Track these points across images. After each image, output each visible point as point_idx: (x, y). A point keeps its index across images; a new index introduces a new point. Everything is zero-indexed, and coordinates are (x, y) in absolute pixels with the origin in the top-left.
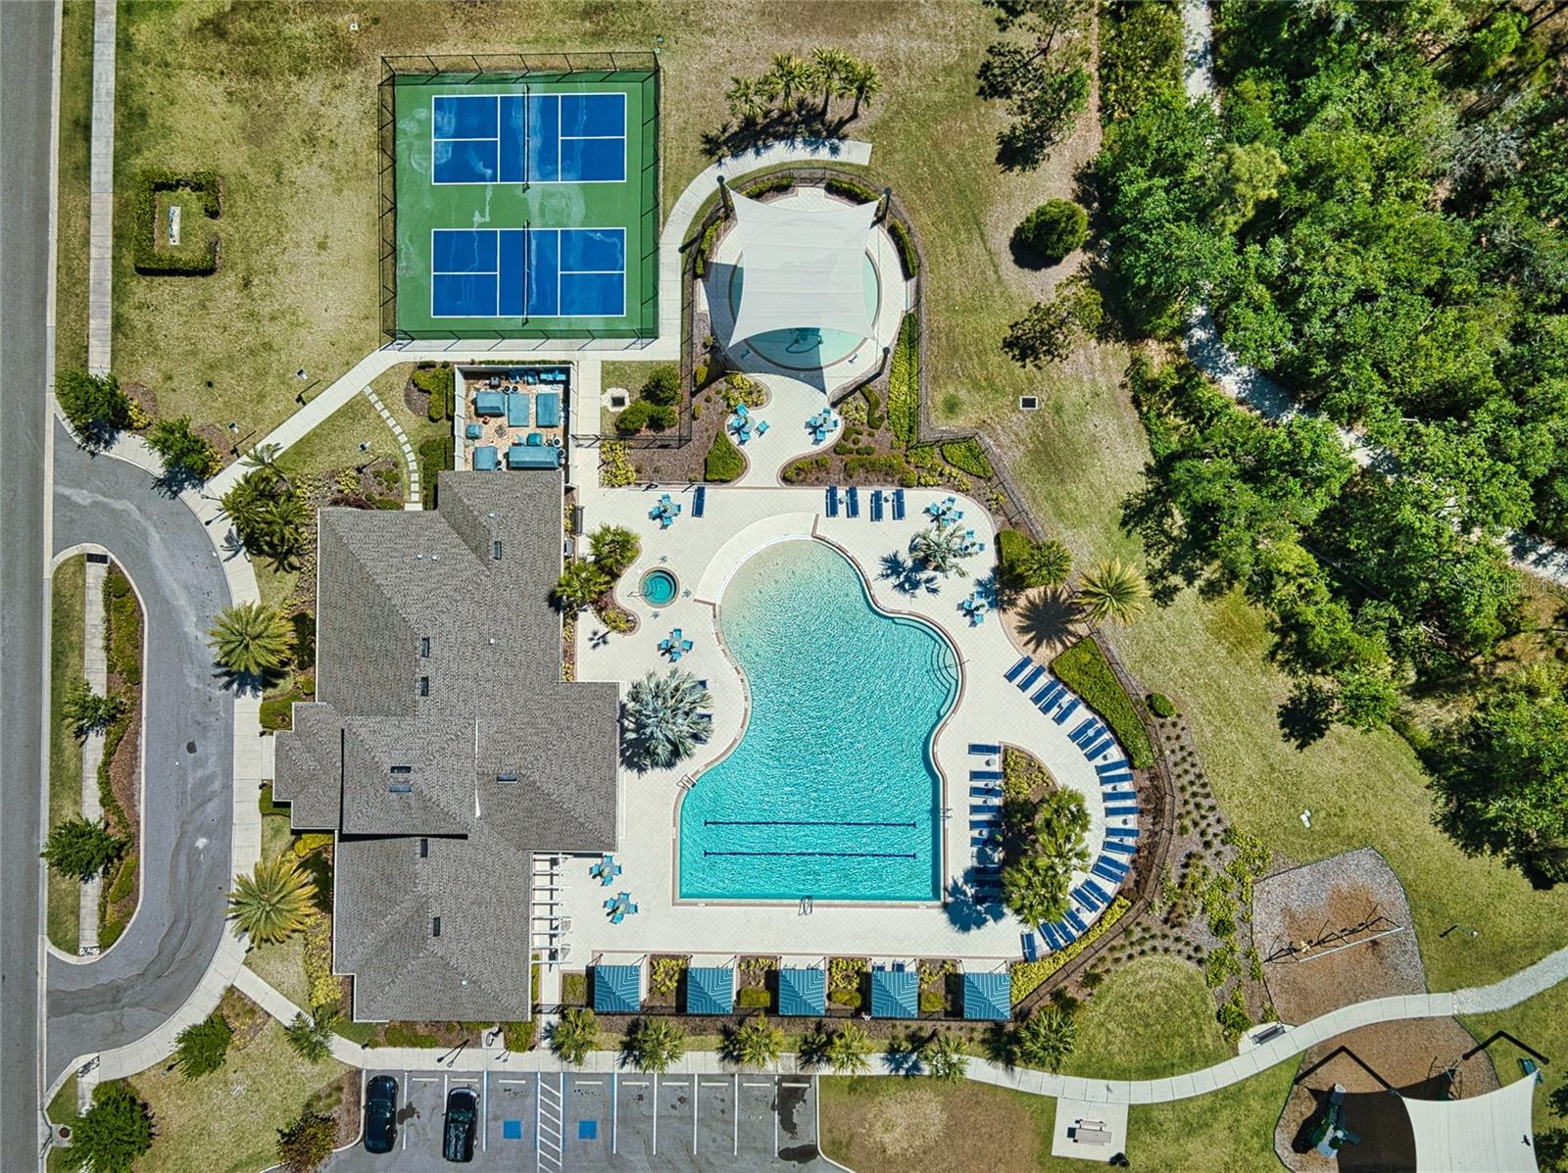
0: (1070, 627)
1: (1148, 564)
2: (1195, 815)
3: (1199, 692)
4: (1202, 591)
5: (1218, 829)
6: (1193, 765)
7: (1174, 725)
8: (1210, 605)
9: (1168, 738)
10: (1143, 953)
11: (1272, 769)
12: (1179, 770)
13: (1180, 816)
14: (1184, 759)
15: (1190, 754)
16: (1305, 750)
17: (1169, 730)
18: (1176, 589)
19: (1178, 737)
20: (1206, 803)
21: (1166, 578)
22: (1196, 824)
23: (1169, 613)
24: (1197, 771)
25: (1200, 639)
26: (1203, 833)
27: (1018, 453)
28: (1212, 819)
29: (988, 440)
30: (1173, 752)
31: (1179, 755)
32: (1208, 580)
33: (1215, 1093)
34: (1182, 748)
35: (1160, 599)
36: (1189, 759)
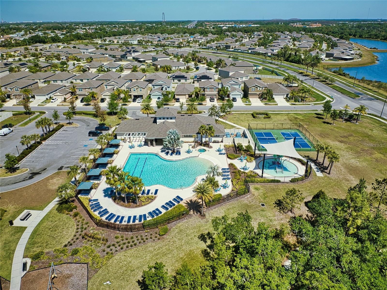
0: (192, 210)
1: (214, 234)
2: (122, 242)
3: (167, 247)
4: (206, 250)
5: (113, 251)
6: (140, 243)
7: (156, 237)
8: (200, 252)
9: (151, 235)
10: (78, 229)
11: (132, 271)
12: (139, 237)
13: (122, 237)
14: (142, 239)
15: (144, 242)
16: (137, 284)
17: (154, 235)
18: (206, 242)
19: (151, 238)
20: (125, 246)
21: (209, 239)
22: (118, 243)
23: (197, 239)
24: (138, 244)
25: (187, 248)
26: (114, 245)
27: (246, 202)
28: (118, 248)
29: (249, 196)
30: (146, 236)
31: (145, 238)
32: (210, 253)
33: (14, 251)
34: (147, 239)
35: (201, 236)
36: (142, 241)
